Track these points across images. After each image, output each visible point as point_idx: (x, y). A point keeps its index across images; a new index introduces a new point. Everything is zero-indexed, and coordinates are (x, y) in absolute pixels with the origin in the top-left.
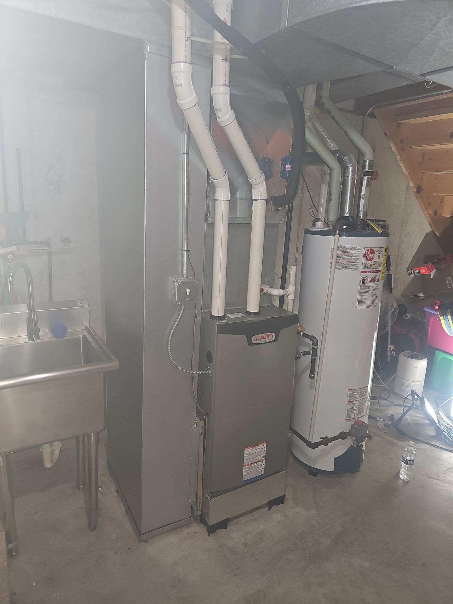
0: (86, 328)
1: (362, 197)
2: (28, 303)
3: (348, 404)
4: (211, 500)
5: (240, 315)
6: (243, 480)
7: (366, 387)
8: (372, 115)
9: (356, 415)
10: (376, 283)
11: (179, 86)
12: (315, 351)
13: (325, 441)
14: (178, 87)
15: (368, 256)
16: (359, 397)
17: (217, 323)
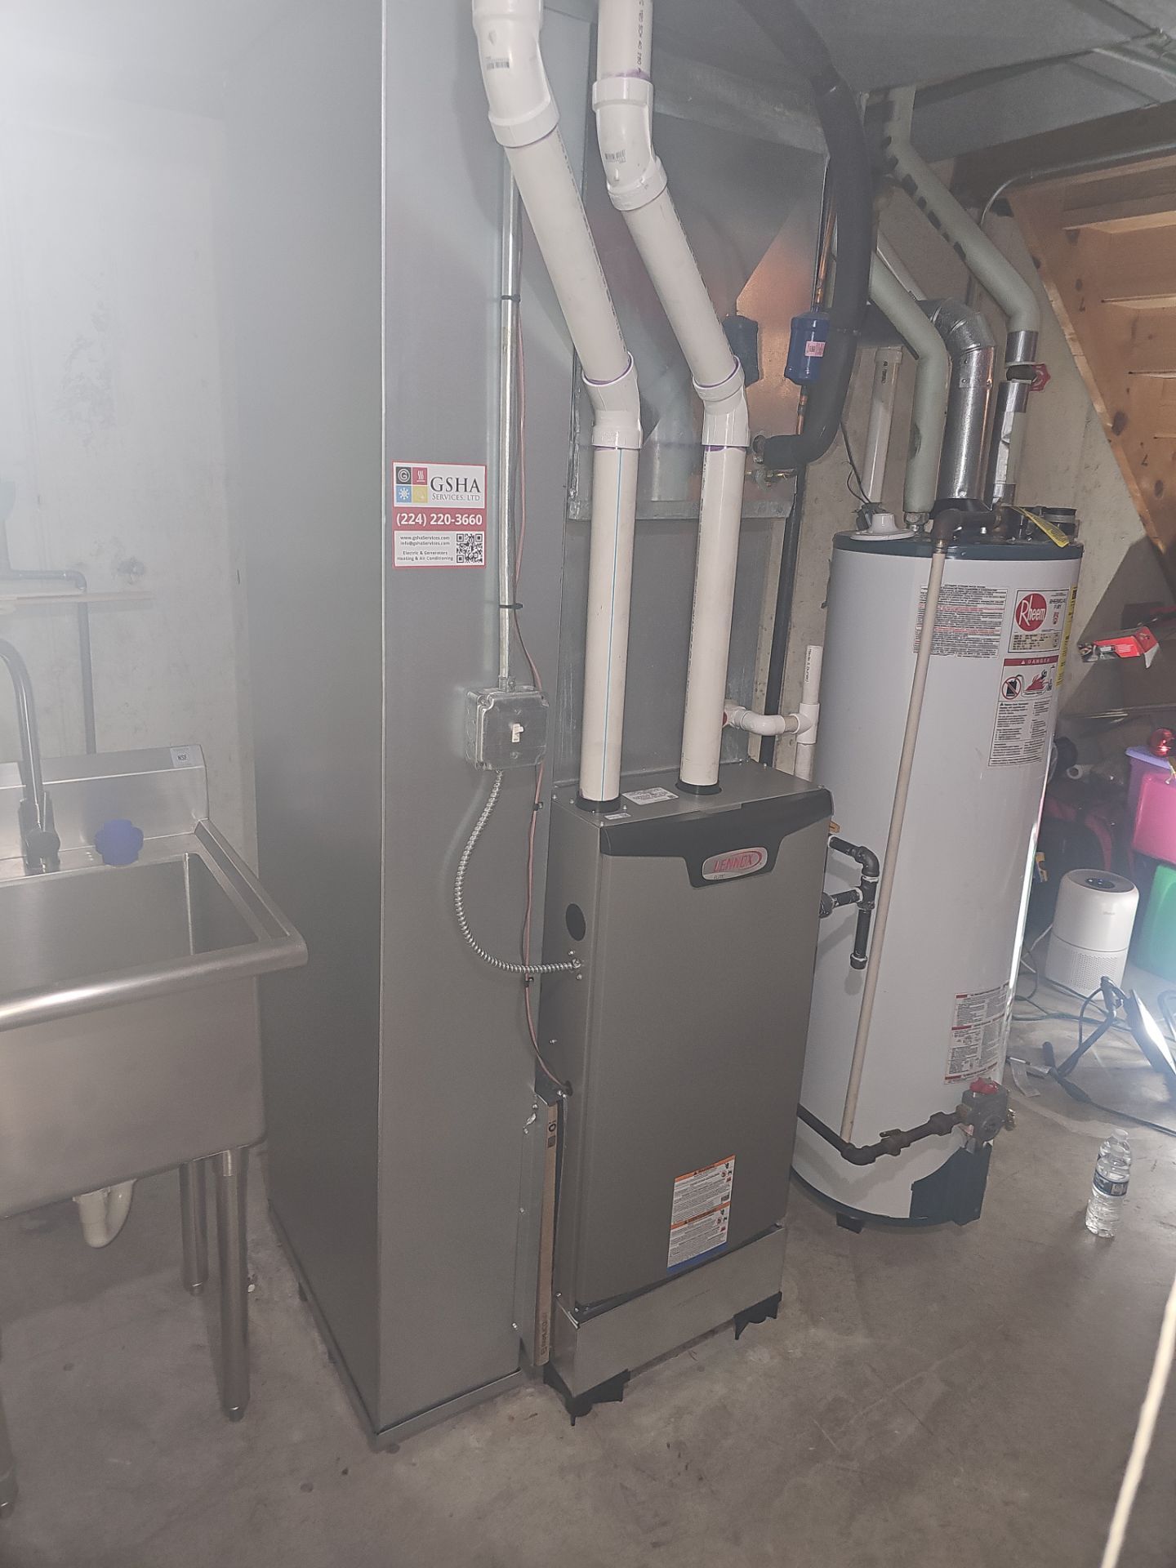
0: (200, 831)
1: (1004, 442)
2: (21, 759)
3: (956, 1036)
4: (579, 1327)
5: (662, 795)
6: (669, 1265)
7: (1004, 986)
8: (1002, 208)
9: (975, 1063)
10: (1046, 695)
11: (497, 66)
12: (870, 890)
13: (894, 1142)
14: (496, 70)
15: (1026, 615)
16: (985, 1016)
17: (602, 825)
